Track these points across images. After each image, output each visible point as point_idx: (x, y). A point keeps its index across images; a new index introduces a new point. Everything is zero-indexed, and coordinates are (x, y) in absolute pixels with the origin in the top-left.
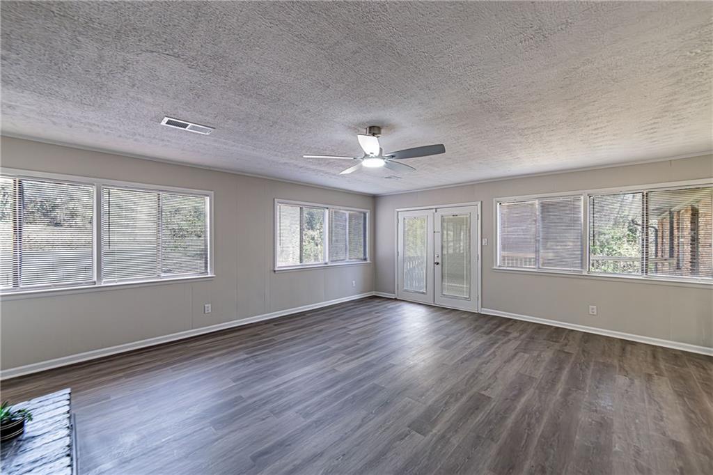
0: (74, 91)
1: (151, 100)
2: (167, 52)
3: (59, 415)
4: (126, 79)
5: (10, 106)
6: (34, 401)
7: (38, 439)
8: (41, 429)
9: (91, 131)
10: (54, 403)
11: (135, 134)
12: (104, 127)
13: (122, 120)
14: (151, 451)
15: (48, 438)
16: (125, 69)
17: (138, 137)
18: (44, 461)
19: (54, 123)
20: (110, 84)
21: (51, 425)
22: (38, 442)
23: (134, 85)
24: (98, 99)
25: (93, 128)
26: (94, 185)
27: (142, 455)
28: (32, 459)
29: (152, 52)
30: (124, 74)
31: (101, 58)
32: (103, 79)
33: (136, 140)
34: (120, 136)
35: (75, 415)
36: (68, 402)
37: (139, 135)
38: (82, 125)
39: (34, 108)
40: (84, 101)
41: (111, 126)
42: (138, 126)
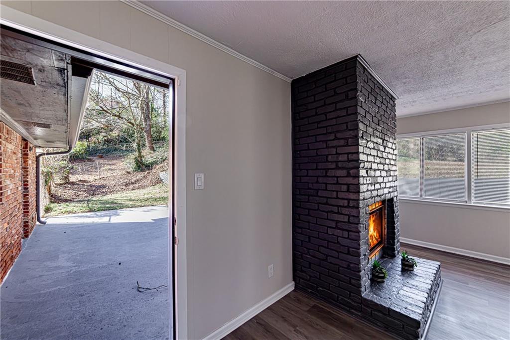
0: (438, 81)
1: (496, 59)
2: (492, 24)
3: (430, 272)
4: (468, 57)
5: (413, 102)
6: (422, 260)
7: (418, 277)
8: (420, 274)
9: (458, 97)
10: (430, 265)
11: (493, 86)
12: (466, 92)
13: (477, 82)
14: (487, 336)
15: (422, 280)
16: (464, 53)
17: (497, 87)
18: (417, 288)
19: (436, 101)
20: (458, 66)
21: (425, 275)
22: (417, 278)
23: (475, 58)
24: (454, 78)
25: (459, 95)
26: (465, 132)
27: (478, 332)
28: (413, 284)
29: (479, 31)
30: (465, 56)
31: (446, 56)
32: (453, 66)
33: (496, 90)
34: (481, 92)
35: (443, 281)
36: (437, 269)
37: (497, 85)
38: (451, 96)
39: (423, 98)
40: (446, 83)
41: (471, 89)
42: (492, 81)
